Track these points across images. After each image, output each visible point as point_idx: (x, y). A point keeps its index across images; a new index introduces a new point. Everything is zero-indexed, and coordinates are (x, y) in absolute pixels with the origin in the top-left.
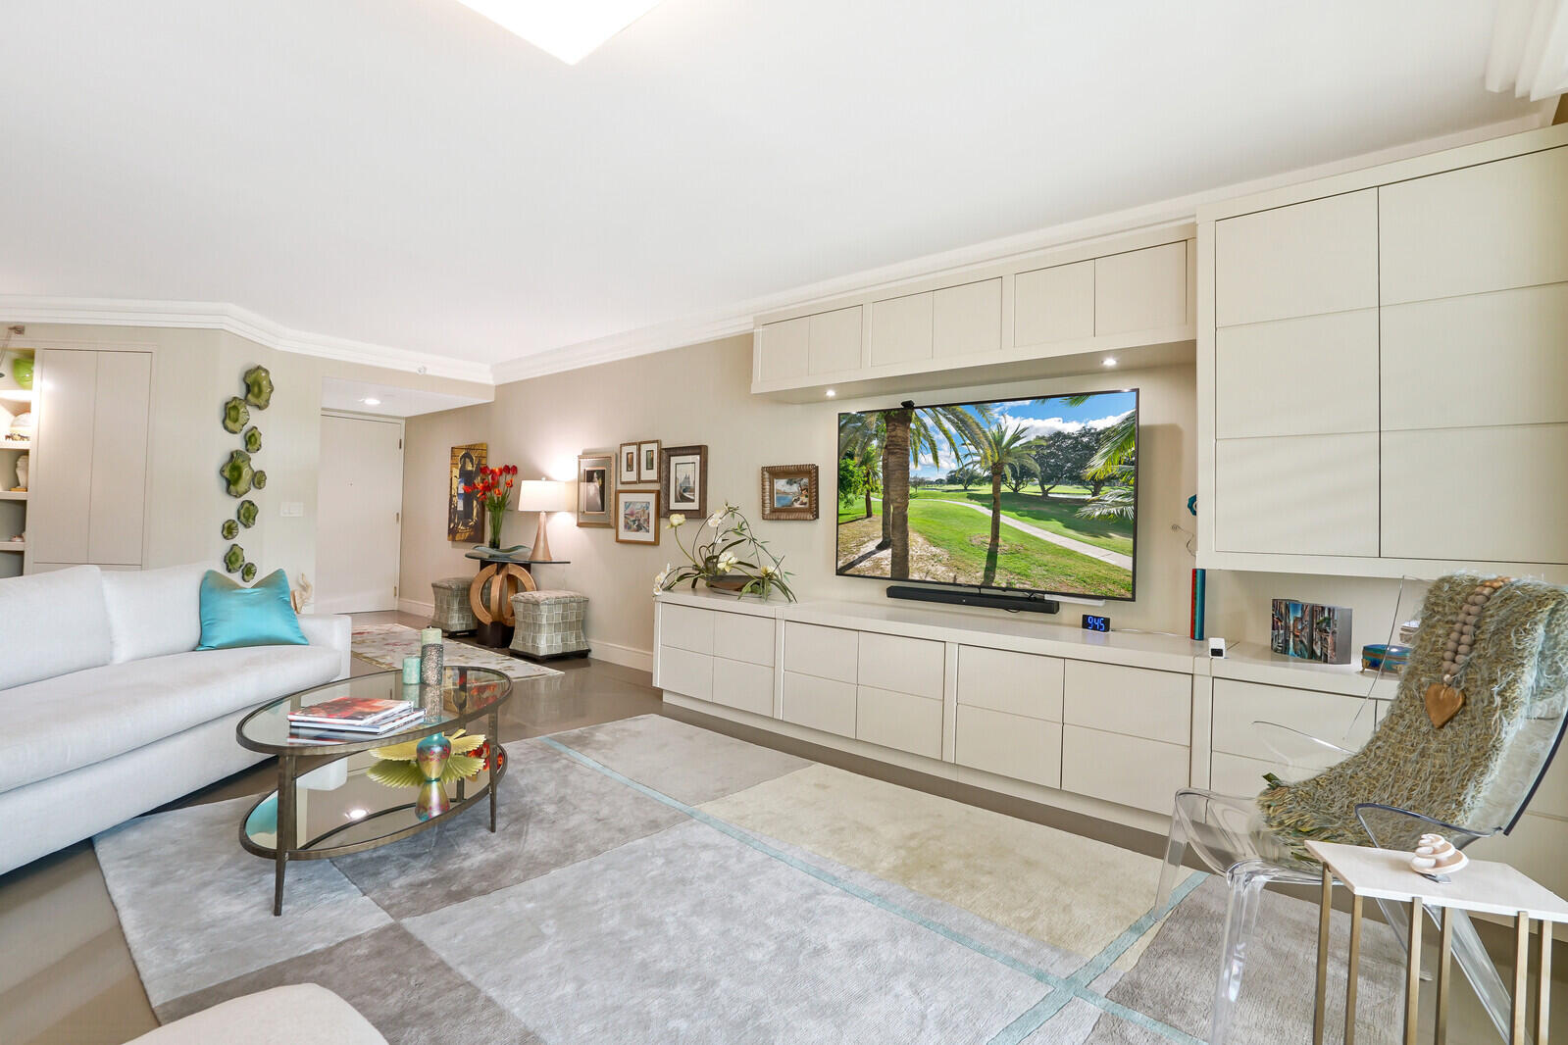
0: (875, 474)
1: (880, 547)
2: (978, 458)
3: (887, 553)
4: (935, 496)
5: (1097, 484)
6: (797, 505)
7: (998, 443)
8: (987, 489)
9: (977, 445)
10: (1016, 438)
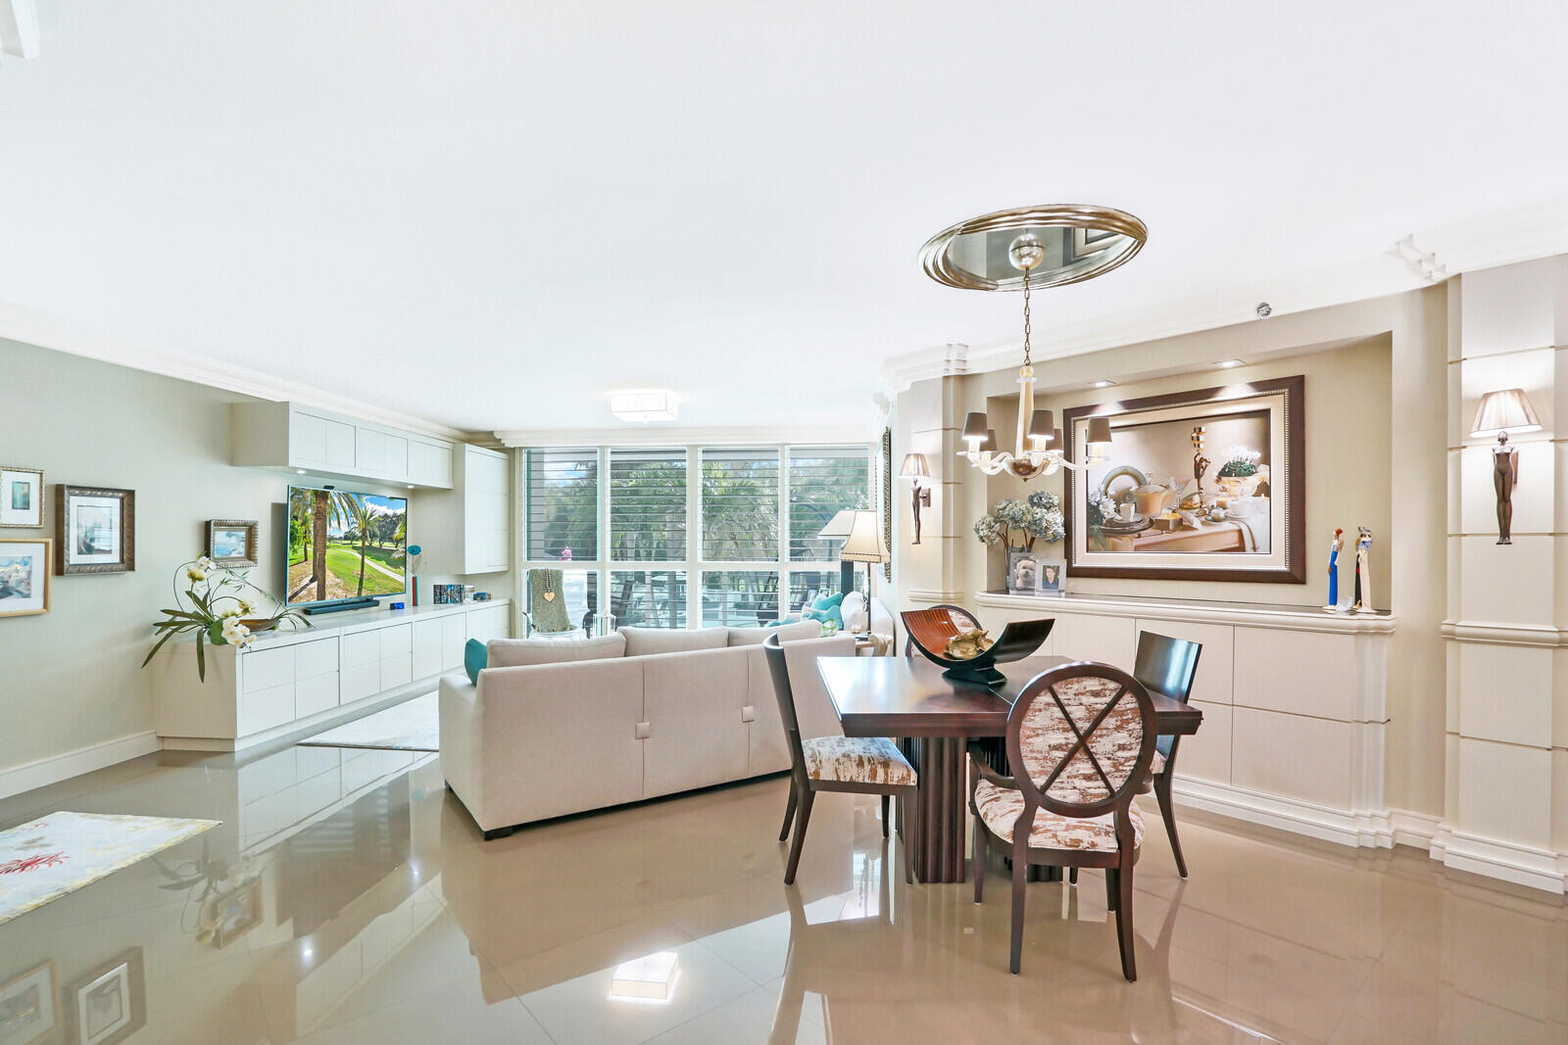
0: (310, 532)
1: (312, 581)
2: (356, 525)
3: (315, 584)
4: (339, 547)
5: (398, 541)
6: (234, 555)
7: (365, 517)
8: (359, 544)
9: (356, 517)
10: (371, 515)
